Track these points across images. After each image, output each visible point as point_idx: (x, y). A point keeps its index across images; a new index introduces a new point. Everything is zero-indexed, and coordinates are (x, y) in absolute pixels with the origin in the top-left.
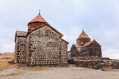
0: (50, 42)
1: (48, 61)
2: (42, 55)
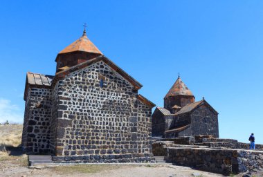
0: (111, 103)
2: (89, 134)
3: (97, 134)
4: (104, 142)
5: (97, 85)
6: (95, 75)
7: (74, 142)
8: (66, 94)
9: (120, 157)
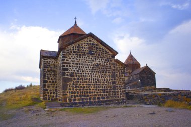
0: (98, 65)
1: (95, 95)
2: (84, 87)
3: (89, 87)
4: (94, 92)
5: (88, 54)
6: (86, 47)
7: (75, 93)
8: (67, 60)
9: (106, 101)
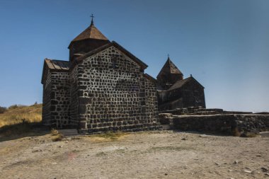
2: (106, 109)
3: (113, 109)
4: (119, 115)
6: (108, 59)
7: (95, 117)
8: (85, 76)
9: (134, 127)
